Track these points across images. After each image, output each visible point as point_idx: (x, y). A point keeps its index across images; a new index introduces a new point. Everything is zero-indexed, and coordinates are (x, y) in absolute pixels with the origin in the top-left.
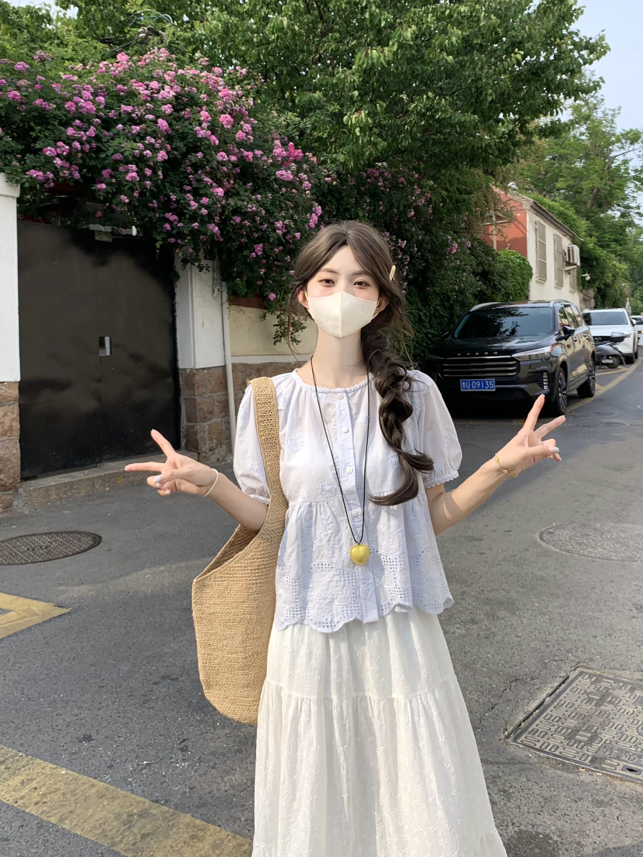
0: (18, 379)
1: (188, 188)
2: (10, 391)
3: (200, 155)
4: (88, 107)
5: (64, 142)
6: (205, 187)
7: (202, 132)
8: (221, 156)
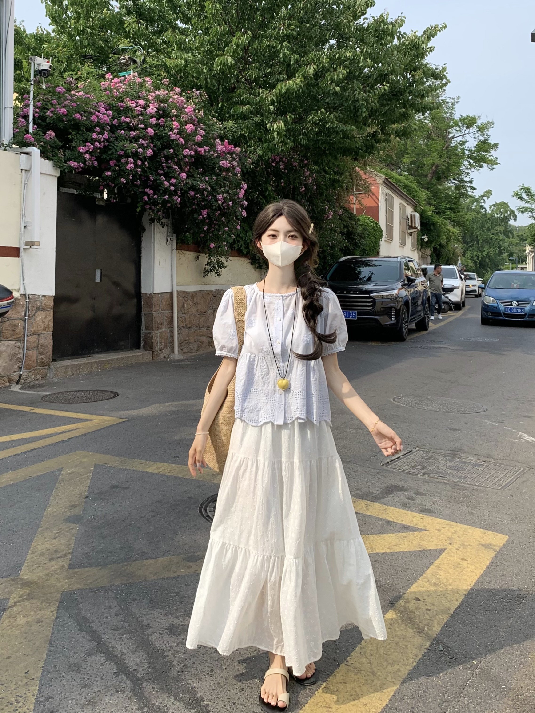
0: (54, 295)
1: (162, 172)
2: (49, 302)
3: (172, 151)
4: (105, 119)
5: (89, 142)
6: (173, 172)
7: (173, 136)
8: (186, 152)
